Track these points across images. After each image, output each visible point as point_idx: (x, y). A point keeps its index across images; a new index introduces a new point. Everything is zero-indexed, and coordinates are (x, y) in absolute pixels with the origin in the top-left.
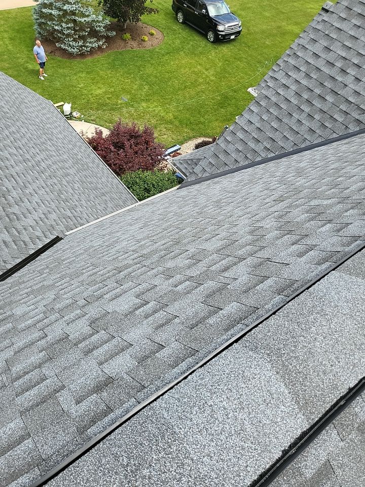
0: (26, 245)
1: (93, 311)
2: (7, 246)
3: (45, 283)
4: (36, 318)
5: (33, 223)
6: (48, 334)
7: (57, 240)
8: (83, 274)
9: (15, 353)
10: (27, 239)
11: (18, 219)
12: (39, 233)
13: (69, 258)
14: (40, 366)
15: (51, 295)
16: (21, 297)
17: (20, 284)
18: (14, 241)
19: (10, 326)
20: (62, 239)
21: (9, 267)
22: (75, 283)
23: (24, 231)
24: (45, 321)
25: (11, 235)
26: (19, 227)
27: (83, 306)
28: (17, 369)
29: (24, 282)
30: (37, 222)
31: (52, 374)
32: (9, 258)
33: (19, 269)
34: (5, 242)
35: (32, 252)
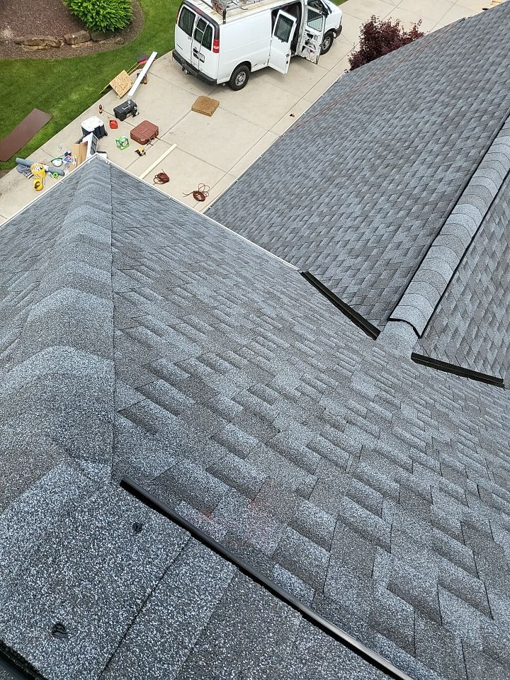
0: (468, 353)
1: (478, 512)
2: (453, 337)
3: (451, 414)
4: (416, 439)
5: (498, 342)
6: (415, 472)
7: (497, 382)
8: (497, 455)
9: (374, 450)
10: (475, 350)
11: (490, 324)
12: (491, 357)
13: (495, 417)
14: (385, 494)
15: (447, 435)
16: (418, 400)
17: (428, 384)
18: (464, 339)
19: (389, 415)
20: (503, 386)
21: (433, 356)
22: (481, 455)
23: (482, 340)
24: (422, 454)
25: (468, 332)
26: (483, 331)
27: (471, 493)
28: (365, 467)
29: (432, 387)
30: (502, 345)
31: (389, 519)
32: (442, 349)
33: (437, 368)
34: (456, 331)
35: (465, 366)
